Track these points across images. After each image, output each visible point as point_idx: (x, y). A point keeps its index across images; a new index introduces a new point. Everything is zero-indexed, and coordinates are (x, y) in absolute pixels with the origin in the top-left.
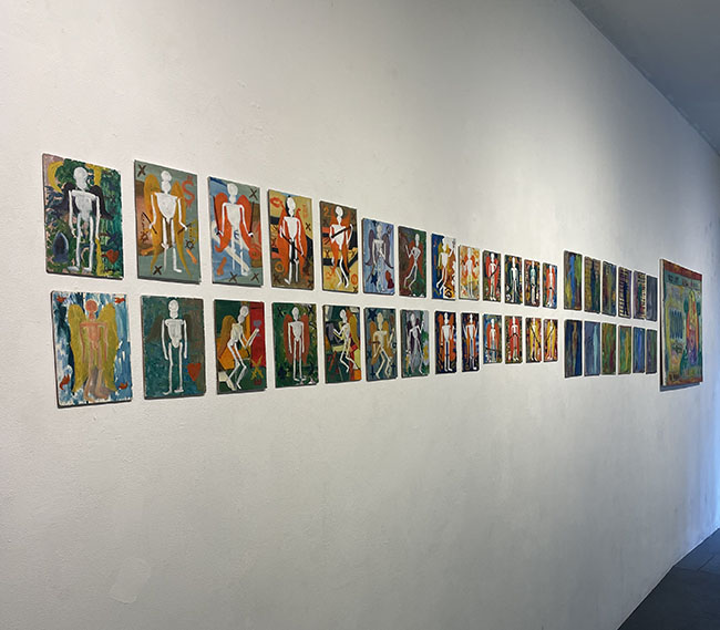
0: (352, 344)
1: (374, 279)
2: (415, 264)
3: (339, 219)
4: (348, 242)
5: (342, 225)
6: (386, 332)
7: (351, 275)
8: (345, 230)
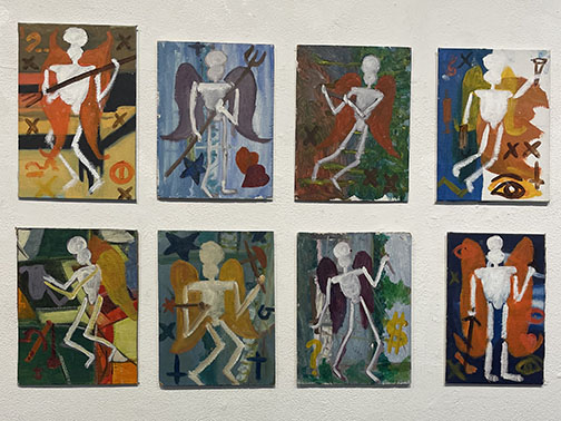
0: (108, 307)
1: (194, 169)
2: (360, 125)
3: (75, 53)
4: (100, 96)
5: (82, 62)
6: (230, 285)
7: (108, 164)
8: (92, 74)
